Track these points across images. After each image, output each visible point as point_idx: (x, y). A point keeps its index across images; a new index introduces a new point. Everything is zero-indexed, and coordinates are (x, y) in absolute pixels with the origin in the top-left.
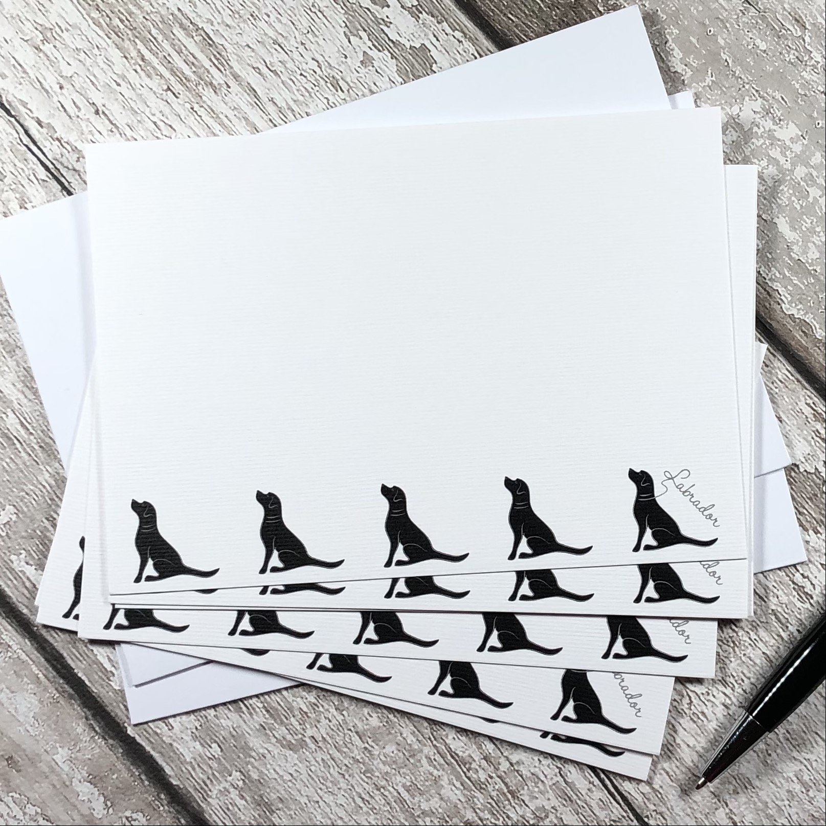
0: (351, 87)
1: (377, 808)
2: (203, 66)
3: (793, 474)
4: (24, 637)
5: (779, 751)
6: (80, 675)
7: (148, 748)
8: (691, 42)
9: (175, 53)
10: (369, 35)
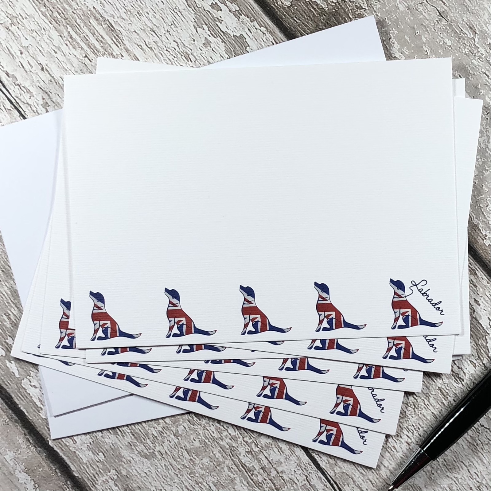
0: (196, 59)
2: (107, 43)
5: (439, 472)
6: (22, 408)
7: (61, 454)
8: (405, 39)
9: (91, 34)
10: (209, 28)
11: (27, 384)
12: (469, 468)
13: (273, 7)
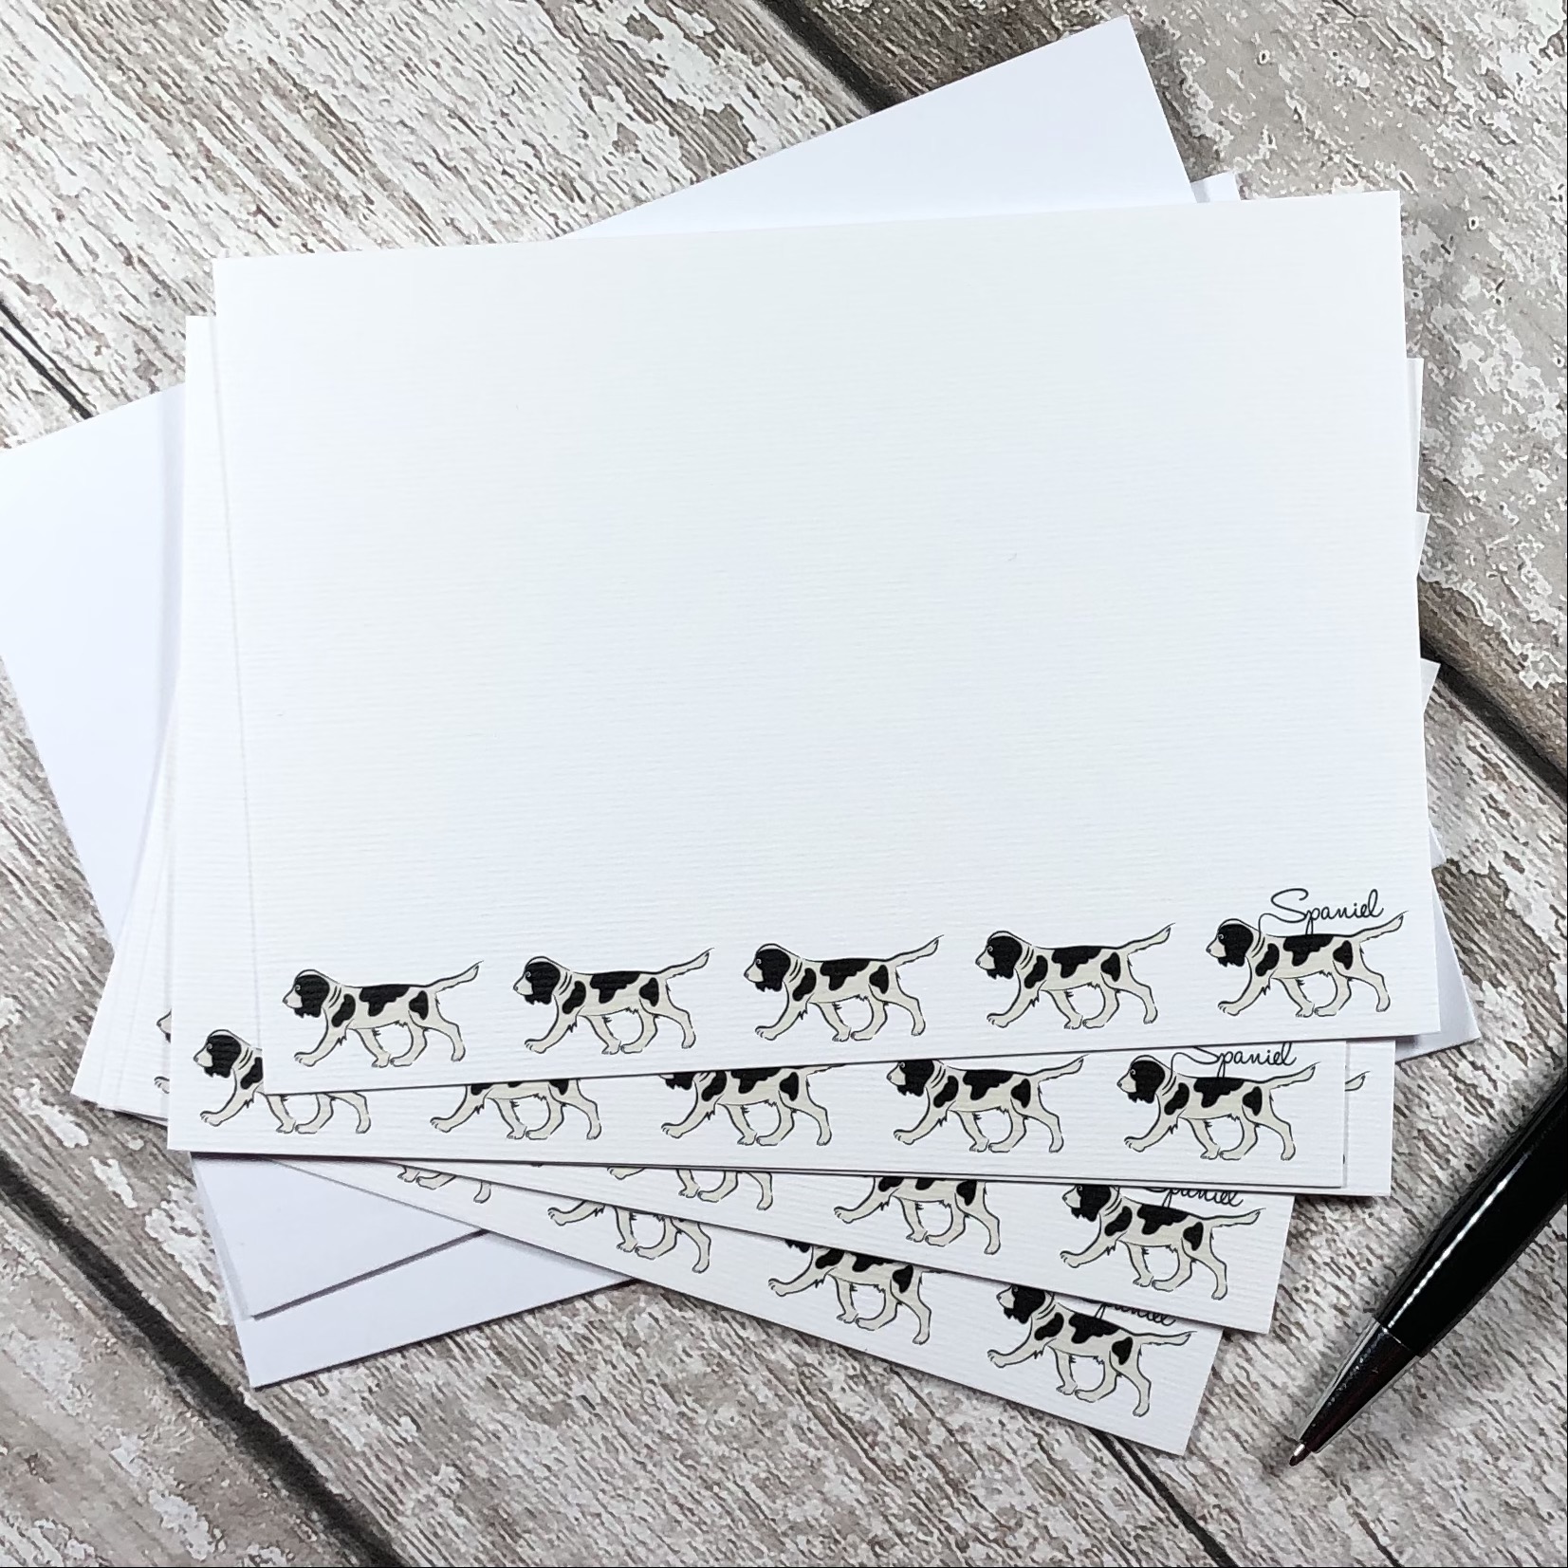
0: (598, 193)
1: (709, 1521)
2: (320, 164)
3: (1449, 879)
4: (46, 1236)
5: (1441, 1389)
6: (151, 1302)
7: (284, 1431)
8: (1228, 79)
9: (267, 141)
10: (625, 94)
11: (162, 1225)
12: (1531, 1369)
13: (816, 14)
